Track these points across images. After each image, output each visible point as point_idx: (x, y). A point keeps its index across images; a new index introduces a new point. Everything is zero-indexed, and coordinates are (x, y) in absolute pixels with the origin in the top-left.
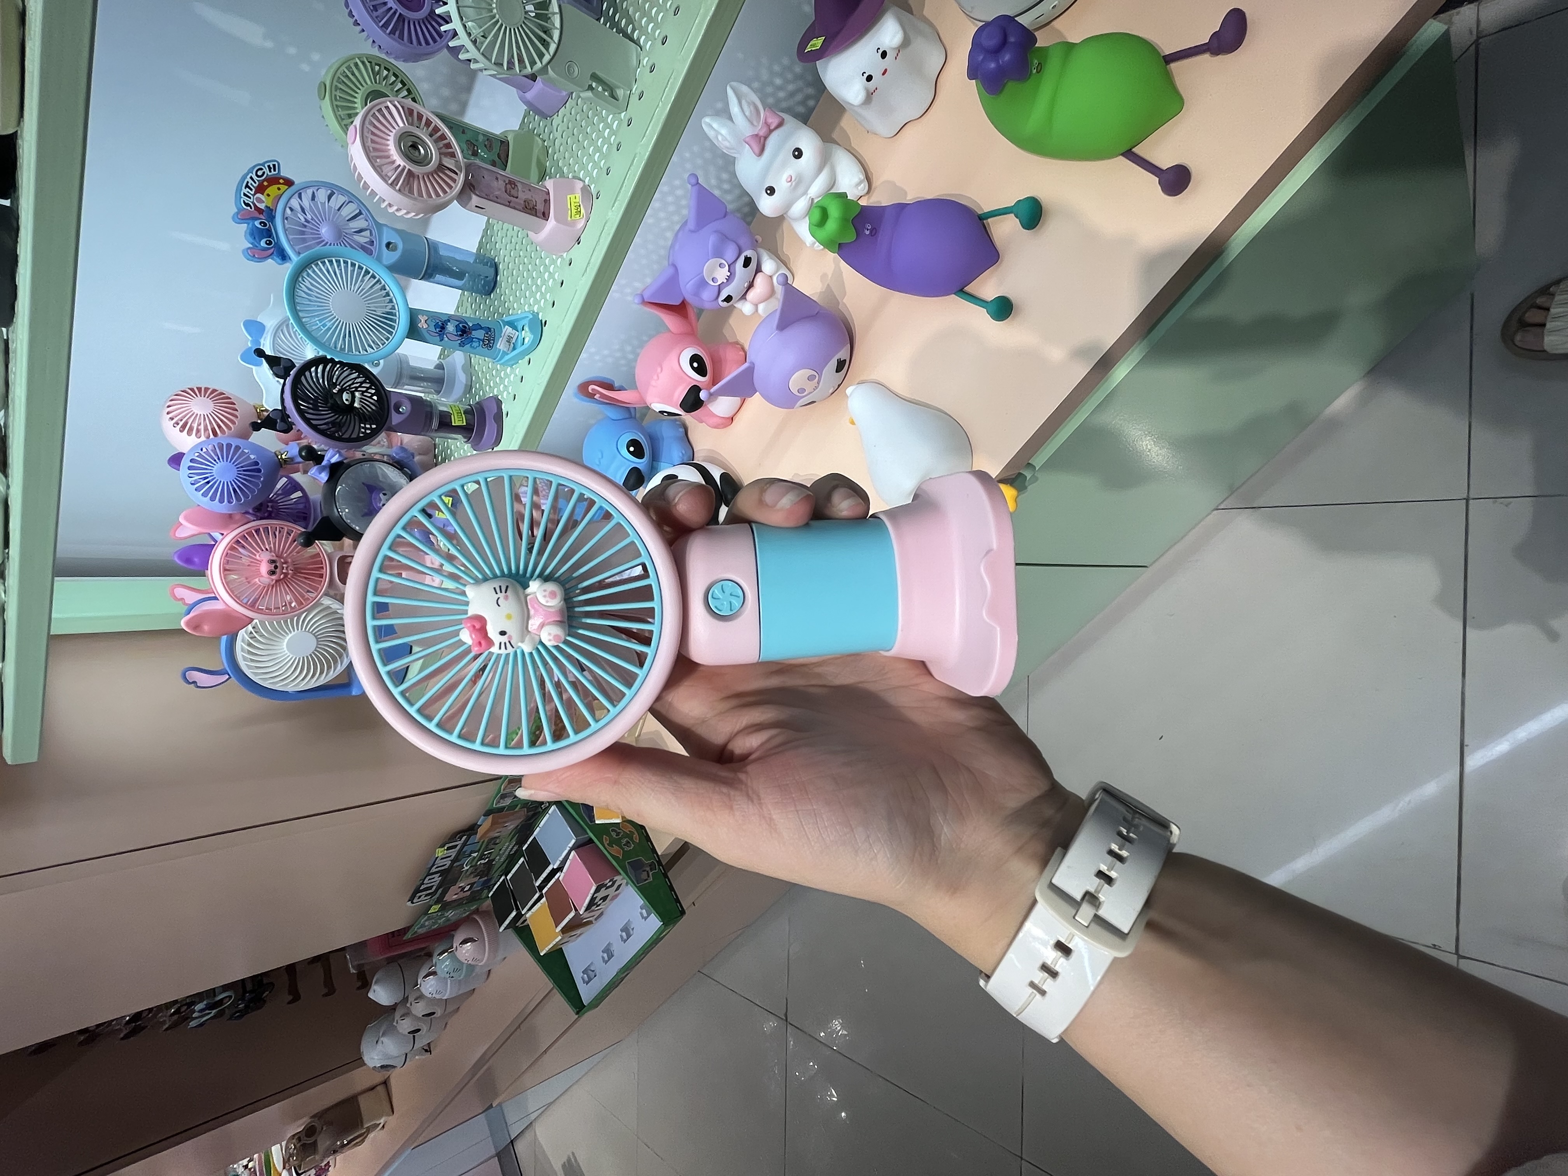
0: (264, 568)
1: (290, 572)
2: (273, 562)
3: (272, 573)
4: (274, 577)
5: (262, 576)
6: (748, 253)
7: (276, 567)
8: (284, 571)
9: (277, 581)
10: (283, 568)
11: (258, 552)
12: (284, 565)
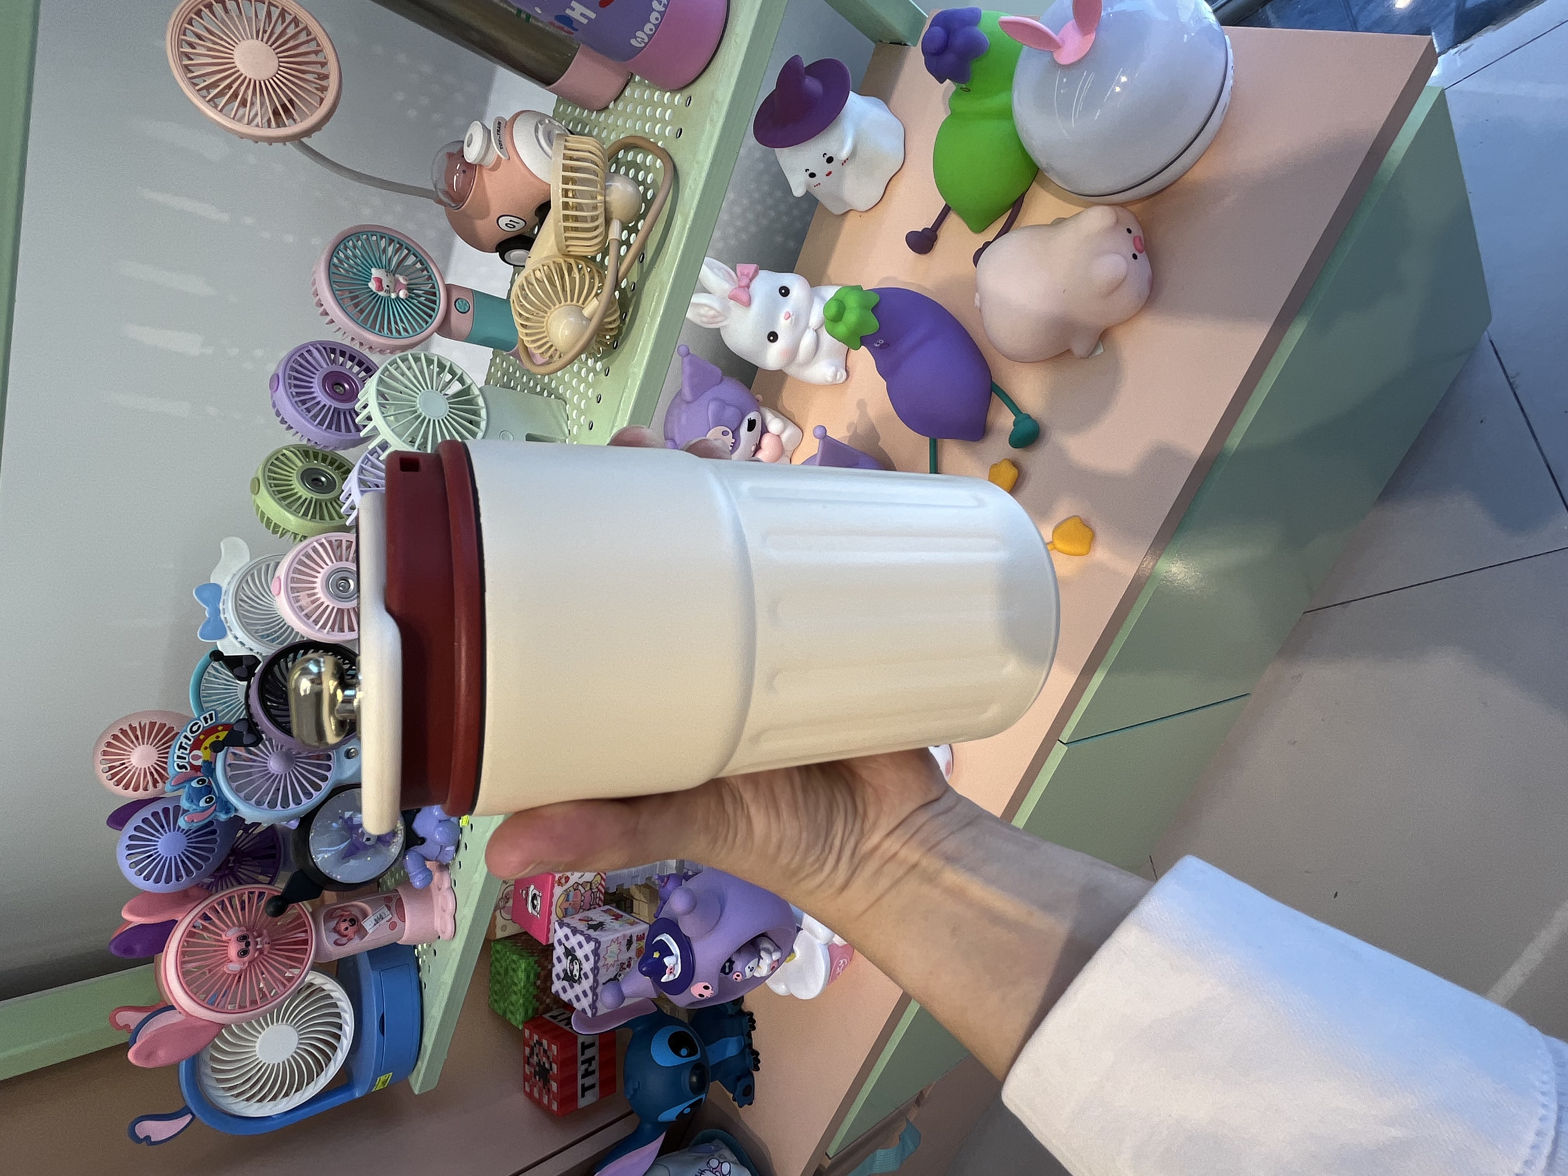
0: (233, 950)
1: (266, 946)
2: (243, 938)
3: (244, 953)
4: (246, 959)
5: (231, 961)
6: (752, 416)
7: (248, 944)
8: (258, 947)
9: (250, 962)
10: (257, 943)
11: (223, 931)
12: (259, 939)
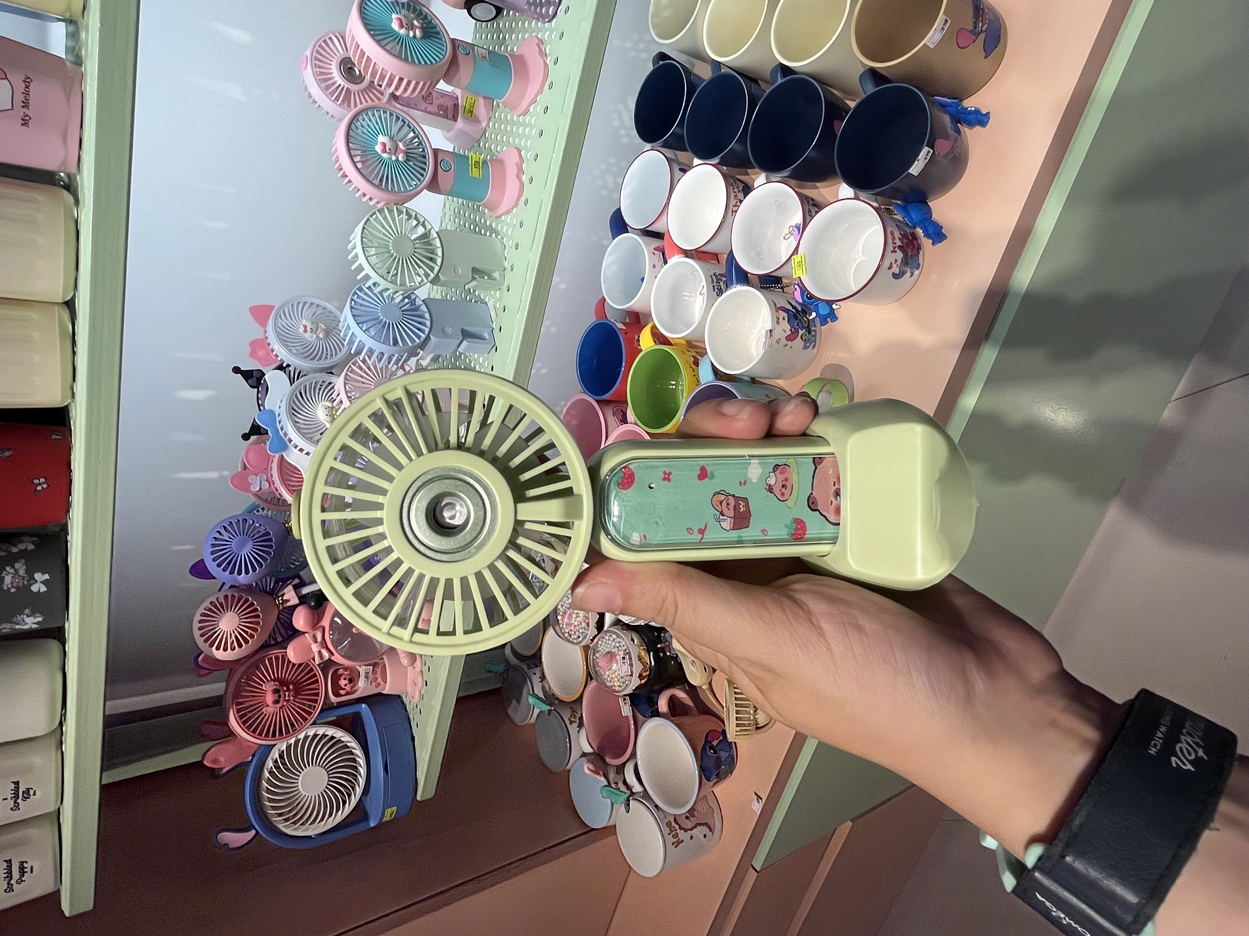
2: (276, 691)
3: (277, 702)
5: (268, 705)
7: (280, 696)
8: (287, 698)
9: (281, 708)
10: (285, 695)
12: (287, 693)
